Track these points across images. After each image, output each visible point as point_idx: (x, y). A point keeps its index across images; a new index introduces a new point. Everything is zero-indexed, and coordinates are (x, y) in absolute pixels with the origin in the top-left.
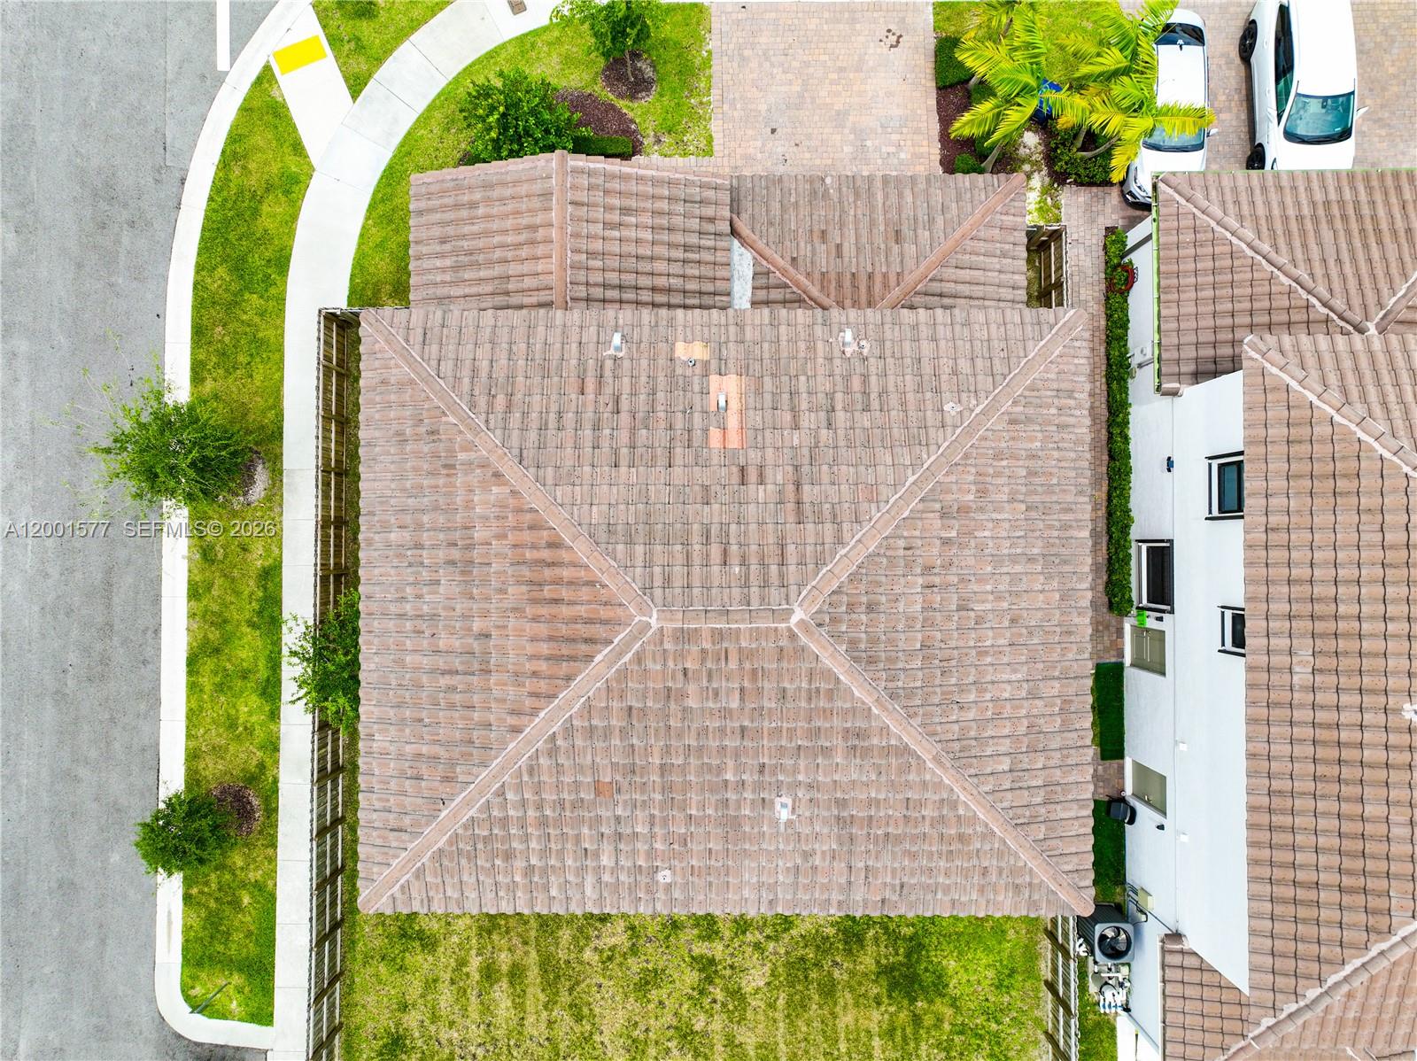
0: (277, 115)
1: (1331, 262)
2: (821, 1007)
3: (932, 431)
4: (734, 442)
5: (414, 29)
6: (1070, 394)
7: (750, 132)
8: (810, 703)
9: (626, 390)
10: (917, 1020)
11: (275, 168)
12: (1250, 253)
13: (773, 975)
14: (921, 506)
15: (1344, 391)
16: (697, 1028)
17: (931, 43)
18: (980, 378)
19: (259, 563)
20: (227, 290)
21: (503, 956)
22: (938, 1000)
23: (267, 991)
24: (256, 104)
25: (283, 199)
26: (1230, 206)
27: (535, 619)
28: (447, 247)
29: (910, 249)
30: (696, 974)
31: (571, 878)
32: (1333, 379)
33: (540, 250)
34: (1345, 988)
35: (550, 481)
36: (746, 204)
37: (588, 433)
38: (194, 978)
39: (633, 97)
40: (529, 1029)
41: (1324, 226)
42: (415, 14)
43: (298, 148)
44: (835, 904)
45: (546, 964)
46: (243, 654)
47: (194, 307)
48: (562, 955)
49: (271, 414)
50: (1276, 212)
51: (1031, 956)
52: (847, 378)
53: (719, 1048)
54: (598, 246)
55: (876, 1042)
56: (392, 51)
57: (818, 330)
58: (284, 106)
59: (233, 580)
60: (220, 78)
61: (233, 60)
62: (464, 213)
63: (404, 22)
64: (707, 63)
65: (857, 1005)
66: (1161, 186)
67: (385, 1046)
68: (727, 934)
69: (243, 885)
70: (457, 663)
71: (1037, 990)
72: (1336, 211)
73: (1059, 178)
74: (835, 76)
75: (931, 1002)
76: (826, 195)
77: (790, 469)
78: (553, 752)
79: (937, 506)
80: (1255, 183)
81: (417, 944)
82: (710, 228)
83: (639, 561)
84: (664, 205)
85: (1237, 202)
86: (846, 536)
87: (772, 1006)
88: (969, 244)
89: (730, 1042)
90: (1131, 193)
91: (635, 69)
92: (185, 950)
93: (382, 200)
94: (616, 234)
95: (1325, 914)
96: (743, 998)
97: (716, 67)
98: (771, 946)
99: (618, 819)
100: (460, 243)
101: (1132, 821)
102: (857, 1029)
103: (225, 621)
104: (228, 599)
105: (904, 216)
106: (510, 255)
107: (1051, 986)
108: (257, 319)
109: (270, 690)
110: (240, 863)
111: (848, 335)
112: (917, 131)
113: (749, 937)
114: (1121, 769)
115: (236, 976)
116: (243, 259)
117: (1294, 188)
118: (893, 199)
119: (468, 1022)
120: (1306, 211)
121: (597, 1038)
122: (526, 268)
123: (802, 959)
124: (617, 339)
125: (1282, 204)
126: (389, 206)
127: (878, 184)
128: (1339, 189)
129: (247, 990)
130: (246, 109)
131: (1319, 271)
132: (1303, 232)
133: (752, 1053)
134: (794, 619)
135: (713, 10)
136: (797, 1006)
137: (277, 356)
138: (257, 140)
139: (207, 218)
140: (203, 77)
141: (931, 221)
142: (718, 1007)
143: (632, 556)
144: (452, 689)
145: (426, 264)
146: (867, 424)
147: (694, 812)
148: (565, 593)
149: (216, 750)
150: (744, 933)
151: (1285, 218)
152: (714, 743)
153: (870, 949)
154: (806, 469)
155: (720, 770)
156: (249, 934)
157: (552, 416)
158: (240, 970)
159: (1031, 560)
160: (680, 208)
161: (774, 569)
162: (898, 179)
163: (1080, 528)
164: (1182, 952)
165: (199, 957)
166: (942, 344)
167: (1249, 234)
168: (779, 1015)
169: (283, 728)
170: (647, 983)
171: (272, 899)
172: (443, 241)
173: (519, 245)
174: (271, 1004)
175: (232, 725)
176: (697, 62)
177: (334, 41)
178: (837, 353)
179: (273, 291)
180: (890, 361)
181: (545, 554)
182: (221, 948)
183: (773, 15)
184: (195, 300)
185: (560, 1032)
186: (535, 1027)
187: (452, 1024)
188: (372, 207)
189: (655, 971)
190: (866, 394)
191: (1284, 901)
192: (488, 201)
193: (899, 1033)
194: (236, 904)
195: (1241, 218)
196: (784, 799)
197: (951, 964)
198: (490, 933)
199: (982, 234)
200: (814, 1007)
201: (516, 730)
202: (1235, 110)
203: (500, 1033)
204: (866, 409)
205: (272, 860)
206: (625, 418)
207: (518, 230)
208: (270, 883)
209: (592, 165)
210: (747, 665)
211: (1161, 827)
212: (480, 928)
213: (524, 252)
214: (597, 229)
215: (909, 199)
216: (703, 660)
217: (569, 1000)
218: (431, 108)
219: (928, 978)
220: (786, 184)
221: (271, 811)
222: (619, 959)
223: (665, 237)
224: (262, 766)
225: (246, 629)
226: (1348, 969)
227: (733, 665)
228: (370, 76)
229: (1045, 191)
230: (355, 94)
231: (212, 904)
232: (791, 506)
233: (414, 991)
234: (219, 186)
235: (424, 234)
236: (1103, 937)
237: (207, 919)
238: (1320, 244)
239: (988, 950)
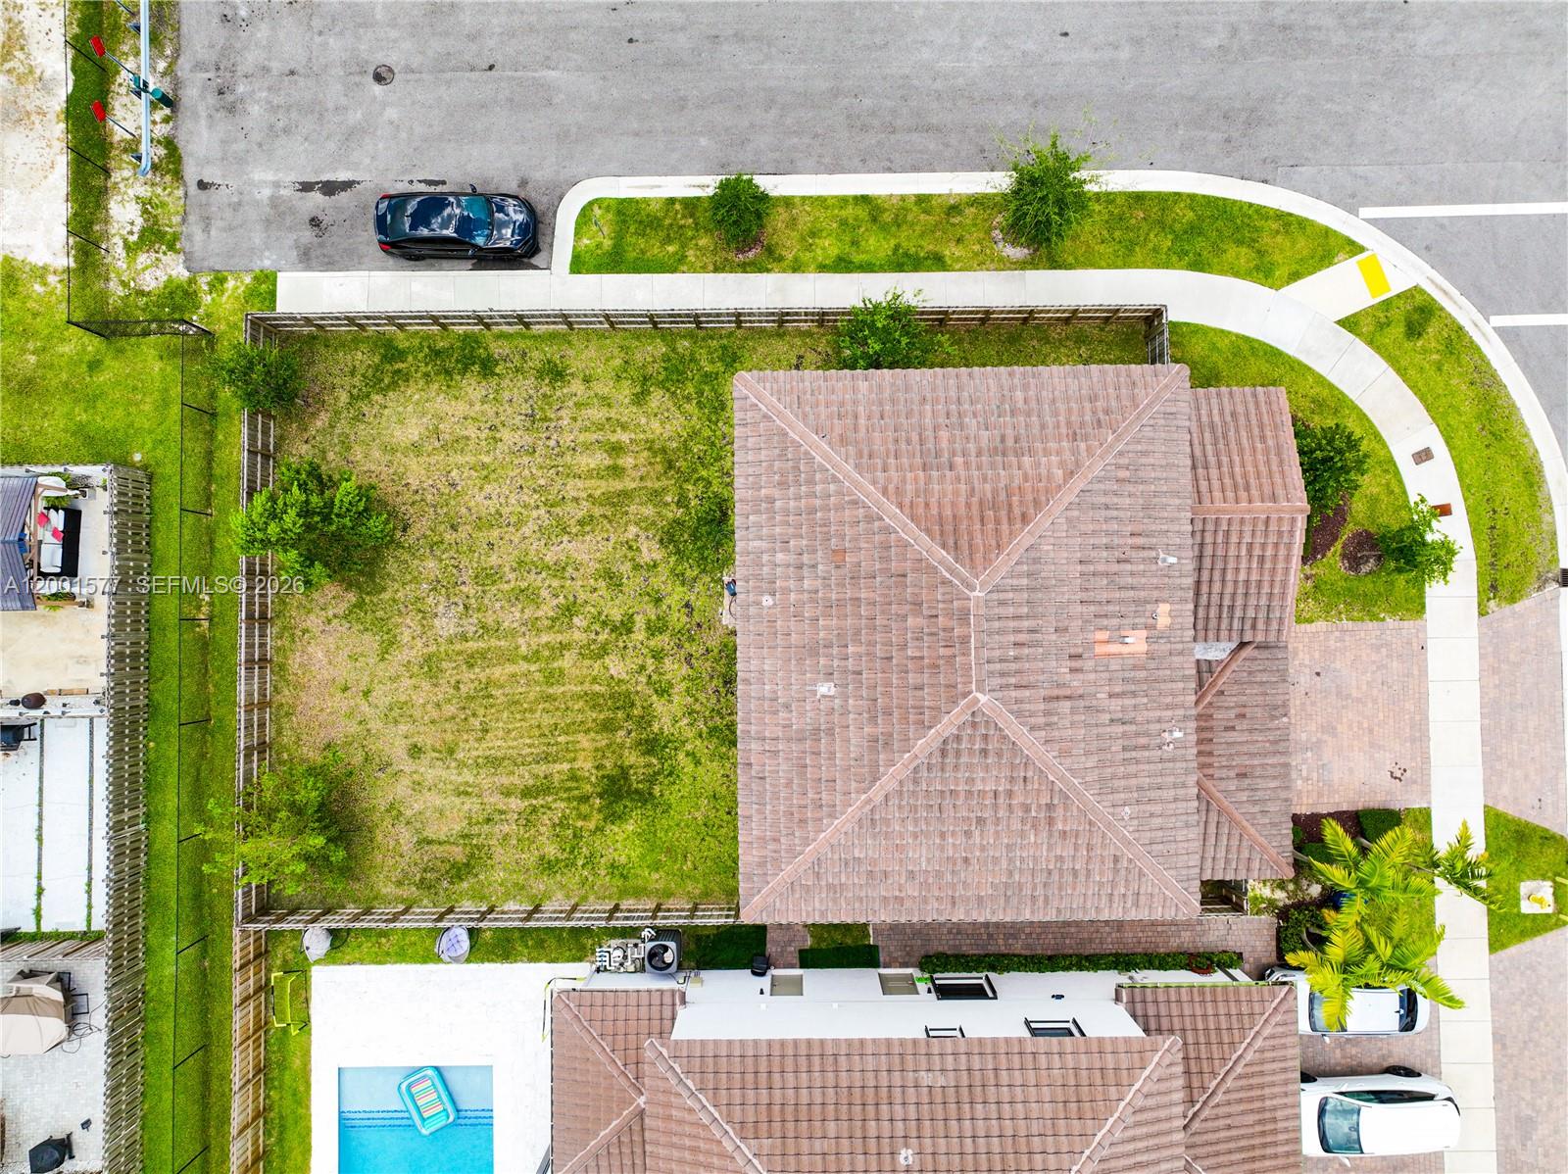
0: (1322, 259)
1: (1228, 1121)
2: (594, 720)
3: (1110, 797)
4: (1099, 649)
5: (1398, 371)
6: (1136, 904)
7: (1317, 655)
8: (913, 707)
9: (1134, 568)
10: (585, 799)
11: (1277, 257)
12: (1234, 1057)
13: (620, 681)
14: (1056, 789)
15: (1142, 1110)
16: (575, 620)
17: (1396, 806)
18: (1148, 834)
19: (947, 253)
20: (1174, 220)
21: (631, 460)
22: (601, 816)
23: (599, 269)
24: (1332, 241)
25: (1252, 265)
26: (1272, 1042)
27: (968, 505)
28: (1228, 418)
29: (1232, 786)
30: (619, 618)
31: (765, 531)
32: (1151, 1102)
33: (1230, 495)
34: (697, 1107)
35: (1069, 513)
36: (1265, 654)
37: (1104, 541)
38: (608, 209)
39: (1344, 556)
40: (571, 482)
41: (1257, 1117)
42: (1411, 372)
43: (1295, 276)
44: (748, 728)
45: (625, 494)
46: (871, 241)
47: (1160, 193)
48: (633, 509)
49: (1071, 260)
50: (1268, 1079)
51: (639, 893)
52: (1147, 734)
53: (559, 638)
54: (1234, 539)
55: (566, 766)
56: (1379, 353)
57: (1181, 712)
58: (1331, 264)
59: (933, 232)
60: (1353, 211)
61: (1368, 220)
62: (1256, 431)
63: (1403, 363)
64: (1374, 617)
65: (597, 750)
66: (1287, 988)
67: (556, 365)
68: (652, 643)
69: (683, 246)
70: (930, 445)
71: (610, 898)
72: (1269, 1127)
73: (1283, 913)
74: (1365, 725)
75: (600, 811)
76: (1273, 718)
77: (1081, 692)
78: (870, 519)
79: (1056, 802)
80: (1290, 1064)
81: (638, 389)
82: (1248, 626)
83: (1015, 582)
84: (1266, 589)
85: (1274, 1048)
86: (1037, 734)
87: (594, 680)
88: (1236, 833)
89: (564, 647)
90: (1272, 972)
91: (1368, 557)
92: (630, 201)
93: (1252, 348)
94: (1244, 552)
95: (751, 1094)
96: (601, 657)
97: (1371, 625)
98: (643, 679)
99: (814, 566)
100: (1232, 430)
101: (754, 973)
102: (576, 751)
103: (899, 226)
104: (918, 228)
105: (1259, 780)
106: (1225, 469)
107: (616, 908)
108: (1151, 245)
109: (842, 265)
110: (701, 243)
111: (1178, 734)
112: (1320, 795)
113: (649, 661)
114: (792, 966)
115: (610, 242)
116: (1199, 234)
117: (1286, 1094)
118: (1271, 771)
119: (576, 433)
120: (1268, 1103)
121: (566, 538)
122: (1216, 484)
123: (633, 705)
124: (1172, 560)
125: (1273, 1084)
126: (1247, 353)
127: (1283, 759)
128: (1286, 1130)
129: (599, 252)
130: (1327, 232)
131: (1221, 1111)
132: (1251, 1100)
133: (555, 665)
134: (979, 695)
135: (1419, 622)
136: (593, 701)
137: (1120, 263)
138: (1301, 243)
139: (1235, 202)
140: (1353, 196)
141: (1255, 802)
142: (593, 636)
143: (1019, 576)
144: (908, 442)
145: (1214, 401)
146: (1113, 749)
147: (821, 622)
148: (990, 526)
149: (793, 223)
150: (653, 657)
151: (1262, 1086)
152: (878, 637)
153: (642, 761)
154: (1082, 703)
155: (857, 642)
156: (643, 252)
157: (1115, 513)
158: (615, 246)
159: (1010, 874)
160: (1263, 601)
161: (1013, 680)
162: (1286, 776)
163: (1033, 912)
164: (674, 1005)
165: (626, 212)
166: (1173, 806)
167: (1249, 1056)
168: (586, 687)
169: (812, 276)
170: (611, 578)
171: (674, 271)
172: (1233, 414)
173: (1232, 476)
174: (588, 272)
175: (813, 234)
176: (1375, 609)
177: (1387, 304)
178: (1165, 726)
179: (1174, 258)
180: (1160, 766)
181: (1017, 511)
182: (632, 229)
183: (1416, 672)
184: (1166, 194)
185: (570, 507)
186: (574, 487)
187: (575, 419)
188: (1247, 339)
189: (621, 585)
190: (1135, 748)
191: (756, 1064)
192: (1266, 452)
193: (574, 784)
194: (668, 240)
195: (1262, 1051)
196: (833, 690)
197: (630, 827)
198: (650, 449)
199: (1245, 843)
200: (594, 715)
201: (885, 492)
202: (1343, 1061)
203: (568, 458)
204: (1124, 749)
205: (704, 269)
206: (1115, 567)
207: (1245, 476)
208: (685, 268)
209: (1298, 533)
210: (942, 662)
211: (762, 992)
212: (653, 441)
213: (1227, 481)
214: (1247, 539)
215: (1273, 784)
216: (944, 630)
217: (597, 515)
218: (1331, 386)
219: (618, 808)
220: (1280, 685)
221: (744, 268)
222: (630, 555)
223: (1241, 590)
224: (780, 259)
225: (893, 242)
226: (712, 1109)
227: (942, 651)
228: (1357, 335)
229: (1271, 903)
230: (1341, 323)
231: (667, 222)
232: (1056, 692)
233: (600, 388)
234: (1262, 212)
235: (1238, 399)
236: (666, 949)
237: (656, 218)
238: (1243, 1113)
239: (642, 857)
